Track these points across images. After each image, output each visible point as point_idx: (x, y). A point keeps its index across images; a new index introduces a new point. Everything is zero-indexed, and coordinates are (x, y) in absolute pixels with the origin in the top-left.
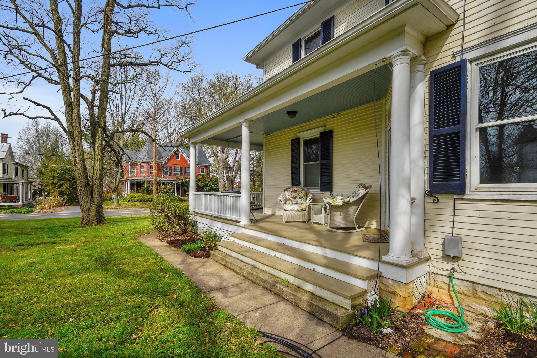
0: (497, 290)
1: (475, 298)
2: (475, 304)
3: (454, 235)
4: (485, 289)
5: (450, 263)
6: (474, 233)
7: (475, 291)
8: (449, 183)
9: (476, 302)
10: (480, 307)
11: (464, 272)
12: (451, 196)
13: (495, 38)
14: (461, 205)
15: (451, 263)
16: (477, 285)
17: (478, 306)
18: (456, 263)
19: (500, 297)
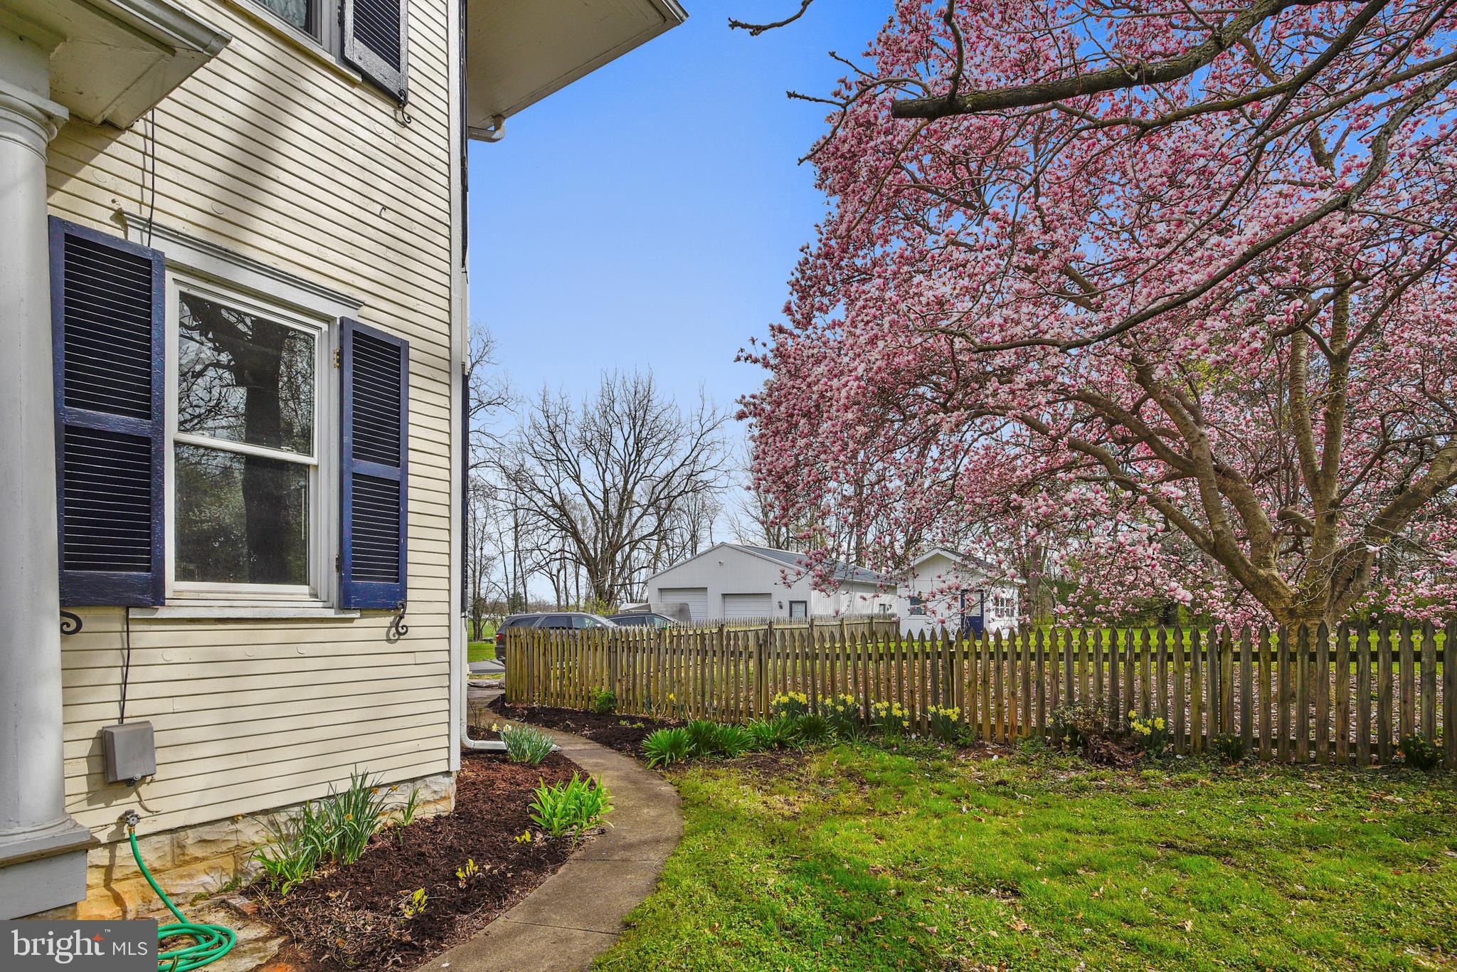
0: (228, 822)
1: (180, 866)
2: (183, 882)
3: (125, 721)
4: (206, 833)
5: (114, 803)
6: (179, 705)
7: (178, 851)
8: (120, 576)
9: (182, 877)
10: (195, 882)
11: (157, 813)
12: (119, 612)
13: (226, 250)
14: (145, 637)
15: (119, 802)
16: (182, 834)
17: (189, 882)
18: (134, 797)
19: (233, 837)
